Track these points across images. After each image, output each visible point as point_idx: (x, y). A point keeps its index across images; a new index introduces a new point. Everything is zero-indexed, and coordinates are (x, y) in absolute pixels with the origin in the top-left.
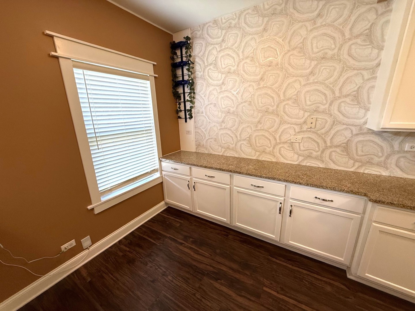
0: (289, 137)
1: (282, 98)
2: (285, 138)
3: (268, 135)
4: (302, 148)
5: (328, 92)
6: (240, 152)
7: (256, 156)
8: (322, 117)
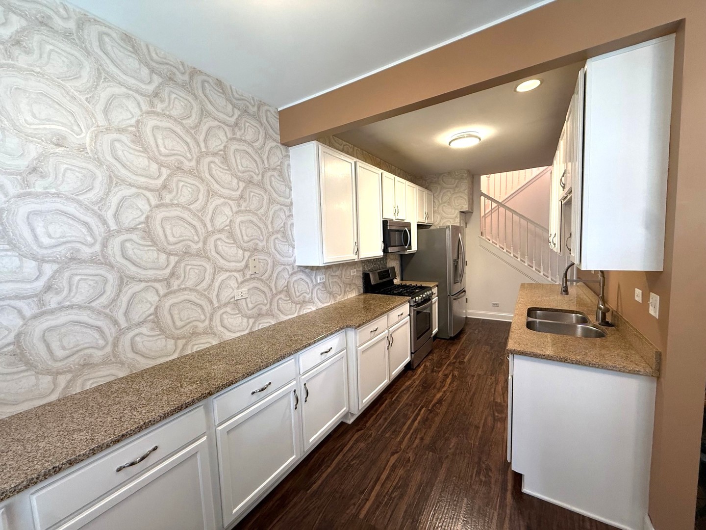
0: (232, 293)
2: (225, 295)
3: (196, 298)
4: (250, 306)
5: (262, 226)
6: (134, 359)
7: (178, 351)
8: (263, 257)
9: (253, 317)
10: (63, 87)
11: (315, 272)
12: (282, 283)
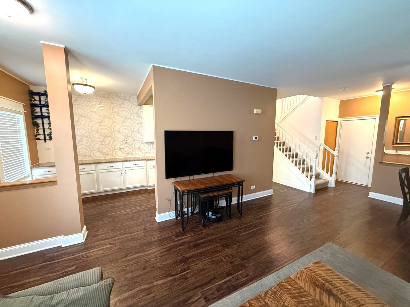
0: (119, 146)
1: (113, 130)
2: (117, 147)
4: (125, 151)
5: (130, 130)
6: (94, 157)
7: (104, 157)
8: (129, 138)
9: (126, 154)
10: (82, 105)
11: (152, 144)
12: (137, 146)
